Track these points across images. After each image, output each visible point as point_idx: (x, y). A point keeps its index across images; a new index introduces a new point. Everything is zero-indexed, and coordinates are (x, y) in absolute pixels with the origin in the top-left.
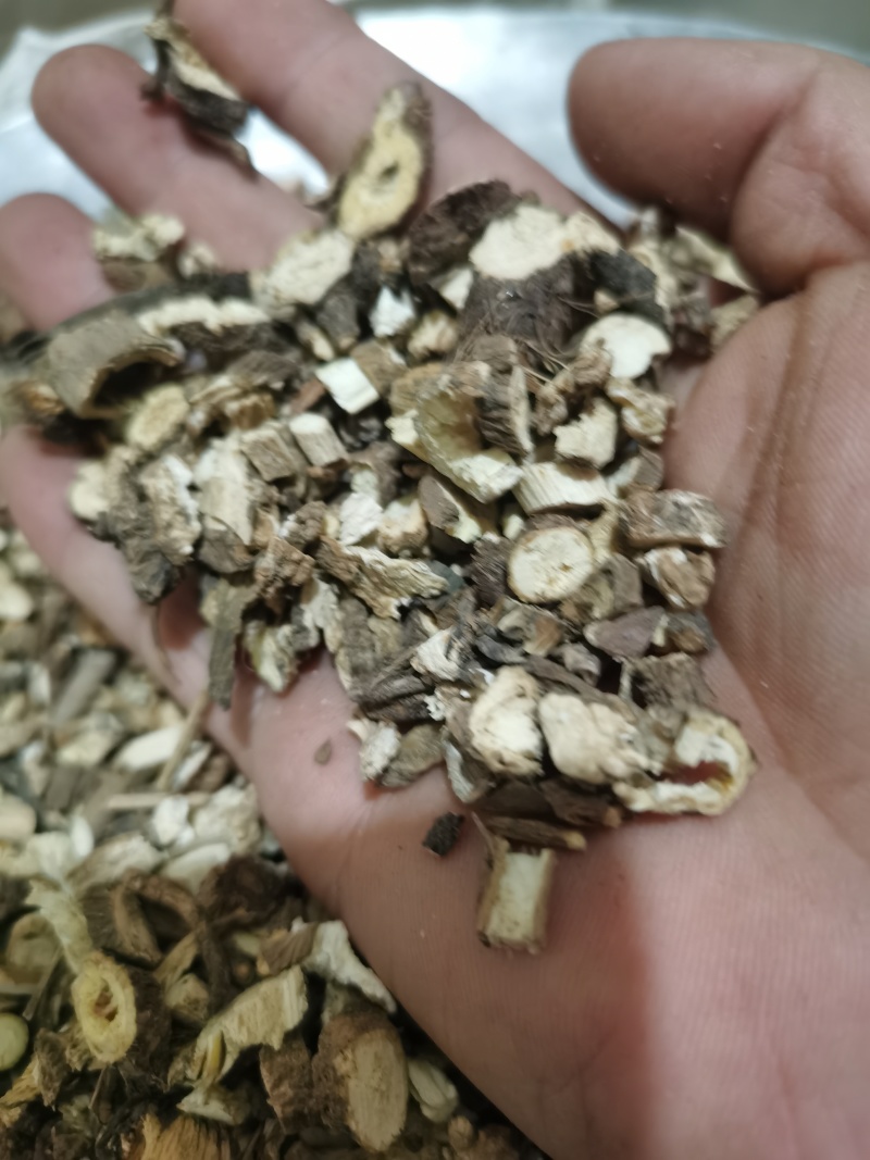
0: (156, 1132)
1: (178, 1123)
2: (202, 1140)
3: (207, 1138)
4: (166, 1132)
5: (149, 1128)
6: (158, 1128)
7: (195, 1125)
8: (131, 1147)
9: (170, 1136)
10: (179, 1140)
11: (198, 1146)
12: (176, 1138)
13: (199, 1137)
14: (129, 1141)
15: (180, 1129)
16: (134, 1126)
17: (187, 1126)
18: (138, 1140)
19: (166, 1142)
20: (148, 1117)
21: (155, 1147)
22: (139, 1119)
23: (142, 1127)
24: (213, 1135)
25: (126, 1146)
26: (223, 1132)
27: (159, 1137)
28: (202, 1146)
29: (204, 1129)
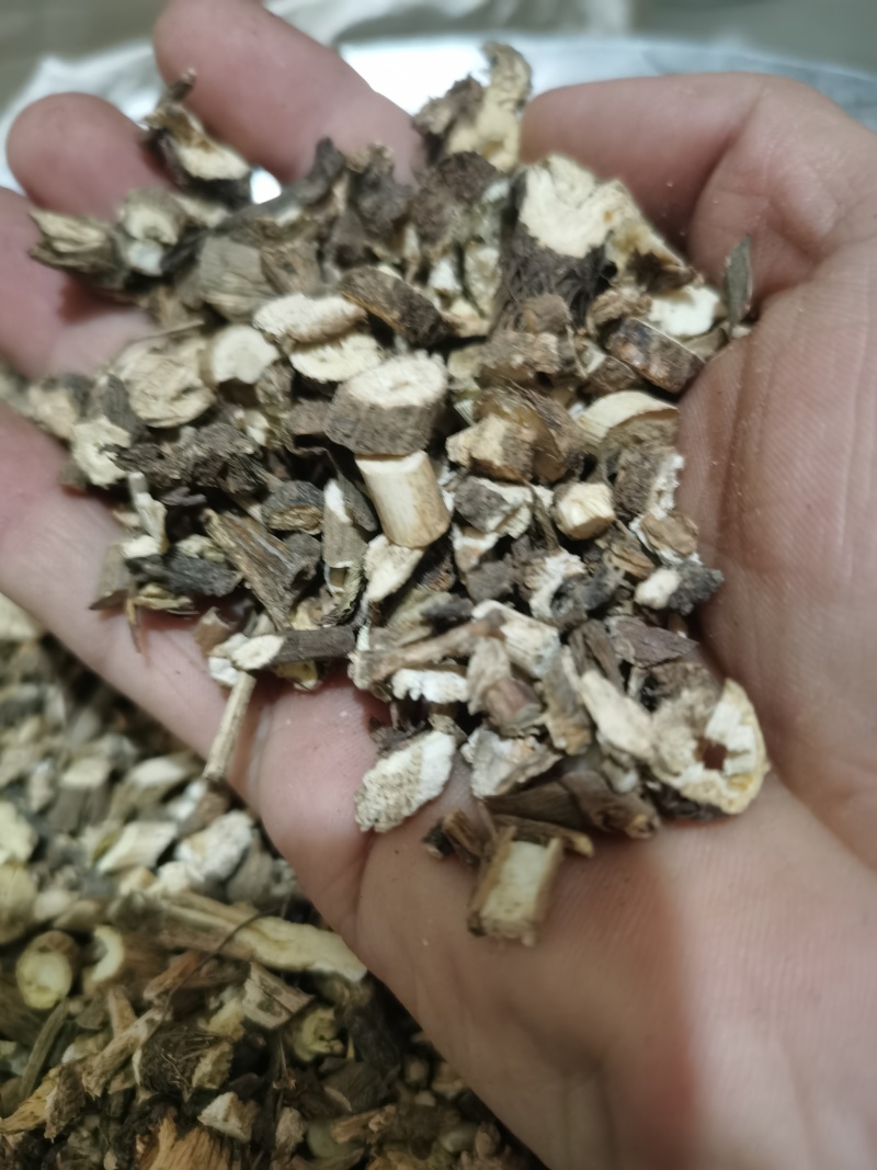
0: (171, 1139)
1: (193, 1135)
2: (214, 1158)
3: (220, 1156)
4: (180, 1142)
5: (165, 1133)
6: (174, 1135)
7: (210, 1141)
8: (145, 1150)
9: (184, 1147)
10: (192, 1155)
11: (209, 1162)
12: (189, 1151)
13: (212, 1154)
14: (143, 1142)
15: (194, 1142)
16: (151, 1128)
17: (201, 1140)
18: (152, 1144)
19: (179, 1154)
20: (165, 1121)
21: (167, 1157)
22: (157, 1122)
23: (159, 1131)
24: (226, 1153)
25: (140, 1147)
26: (237, 1152)
27: (173, 1146)
28: (213, 1163)
29: (218, 1147)
